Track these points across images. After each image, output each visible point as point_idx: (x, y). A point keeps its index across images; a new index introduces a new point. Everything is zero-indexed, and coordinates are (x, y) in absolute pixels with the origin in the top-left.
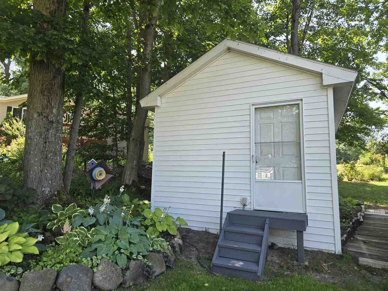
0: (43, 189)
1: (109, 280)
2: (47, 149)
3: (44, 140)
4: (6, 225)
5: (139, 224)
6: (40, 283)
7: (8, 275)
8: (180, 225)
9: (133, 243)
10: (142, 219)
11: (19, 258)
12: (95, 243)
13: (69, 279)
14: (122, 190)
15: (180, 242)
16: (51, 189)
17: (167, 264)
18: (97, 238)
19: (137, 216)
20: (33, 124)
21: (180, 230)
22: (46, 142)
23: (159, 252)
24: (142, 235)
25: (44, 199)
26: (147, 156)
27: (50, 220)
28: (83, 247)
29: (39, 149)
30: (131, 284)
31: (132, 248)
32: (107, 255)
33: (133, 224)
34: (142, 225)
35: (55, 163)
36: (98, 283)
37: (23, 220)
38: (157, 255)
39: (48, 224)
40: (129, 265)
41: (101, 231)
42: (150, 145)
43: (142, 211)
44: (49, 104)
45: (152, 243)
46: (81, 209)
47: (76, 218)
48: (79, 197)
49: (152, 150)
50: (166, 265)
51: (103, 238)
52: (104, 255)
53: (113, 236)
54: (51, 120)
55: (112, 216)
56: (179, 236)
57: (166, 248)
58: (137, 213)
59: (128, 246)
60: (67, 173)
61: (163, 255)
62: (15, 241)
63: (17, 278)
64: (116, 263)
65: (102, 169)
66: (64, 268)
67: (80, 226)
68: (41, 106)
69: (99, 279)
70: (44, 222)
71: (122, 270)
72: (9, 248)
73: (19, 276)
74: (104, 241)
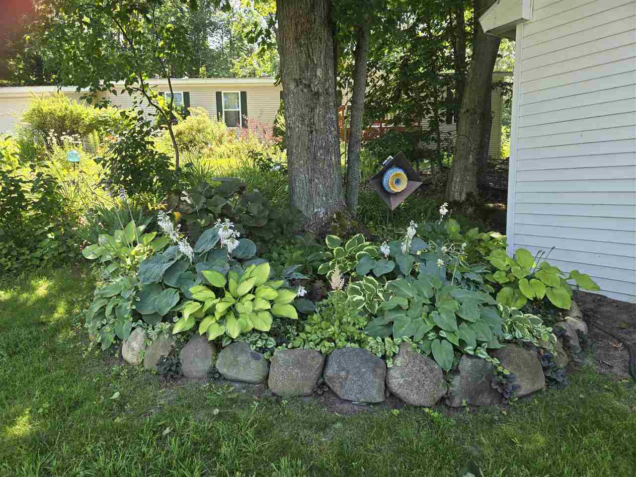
0: (315, 210)
1: (418, 388)
2: (314, 143)
3: (309, 128)
4: (254, 266)
5: (479, 279)
6: (296, 371)
7: (253, 348)
8: (578, 286)
9: (466, 321)
10: (486, 269)
11: (266, 324)
12: (390, 310)
13: (343, 374)
14: (443, 211)
15: (582, 326)
16: (327, 210)
17: (549, 375)
18: (394, 301)
19: (476, 262)
20: (290, 101)
21: (577, 296)
22: (311, 132)
23: (528, 346)
24: (485, 305)
25: (318, 226)
26: (499, 147)
27: (323, 261)
28: (371, 315)
29: (303, 144)
30: (464, 404)
31: (463, 332)
32: (412, 338)
33: (468, 280)
34: (486, 281)
35: (329, 166)
36: (396, 389)
37: (286, 258)
38: (524, 352)
39: (320, 267)
40: (458, 365)
41: (402, 289)
42: (503, 128)
43: (487, 254)
44: (309, 60)
45: (509, 323)
46: (370, 245)
47: (362, 260)
48: (371, 223)
49: (508, 136)
50: (546, 376)
51: (404, 303)
52: (406, 338)
53: (424, 301)
54: (316, 90)
55: (424, 261)
56: (576, 312)
57: (546, 339)
58: (476, 257)
59: (456, 328)
60: (351, 183)
61: (539, 352)
62: (263, 295)
63: (266, 355)
64: (431, 356)
65: (400, 172)
66: (336, 350)
67: (367, 275)
68: (298, 68)
69: (397, 382)
70: (315, 264)
71: (444, 372)
72: (254, 306)
73: (269, 353)
74: (407, 310)
